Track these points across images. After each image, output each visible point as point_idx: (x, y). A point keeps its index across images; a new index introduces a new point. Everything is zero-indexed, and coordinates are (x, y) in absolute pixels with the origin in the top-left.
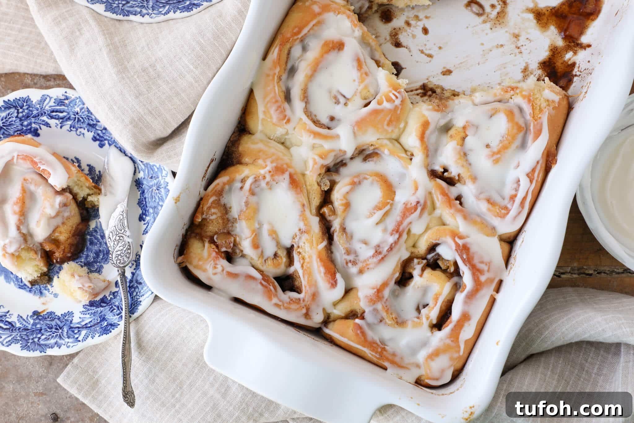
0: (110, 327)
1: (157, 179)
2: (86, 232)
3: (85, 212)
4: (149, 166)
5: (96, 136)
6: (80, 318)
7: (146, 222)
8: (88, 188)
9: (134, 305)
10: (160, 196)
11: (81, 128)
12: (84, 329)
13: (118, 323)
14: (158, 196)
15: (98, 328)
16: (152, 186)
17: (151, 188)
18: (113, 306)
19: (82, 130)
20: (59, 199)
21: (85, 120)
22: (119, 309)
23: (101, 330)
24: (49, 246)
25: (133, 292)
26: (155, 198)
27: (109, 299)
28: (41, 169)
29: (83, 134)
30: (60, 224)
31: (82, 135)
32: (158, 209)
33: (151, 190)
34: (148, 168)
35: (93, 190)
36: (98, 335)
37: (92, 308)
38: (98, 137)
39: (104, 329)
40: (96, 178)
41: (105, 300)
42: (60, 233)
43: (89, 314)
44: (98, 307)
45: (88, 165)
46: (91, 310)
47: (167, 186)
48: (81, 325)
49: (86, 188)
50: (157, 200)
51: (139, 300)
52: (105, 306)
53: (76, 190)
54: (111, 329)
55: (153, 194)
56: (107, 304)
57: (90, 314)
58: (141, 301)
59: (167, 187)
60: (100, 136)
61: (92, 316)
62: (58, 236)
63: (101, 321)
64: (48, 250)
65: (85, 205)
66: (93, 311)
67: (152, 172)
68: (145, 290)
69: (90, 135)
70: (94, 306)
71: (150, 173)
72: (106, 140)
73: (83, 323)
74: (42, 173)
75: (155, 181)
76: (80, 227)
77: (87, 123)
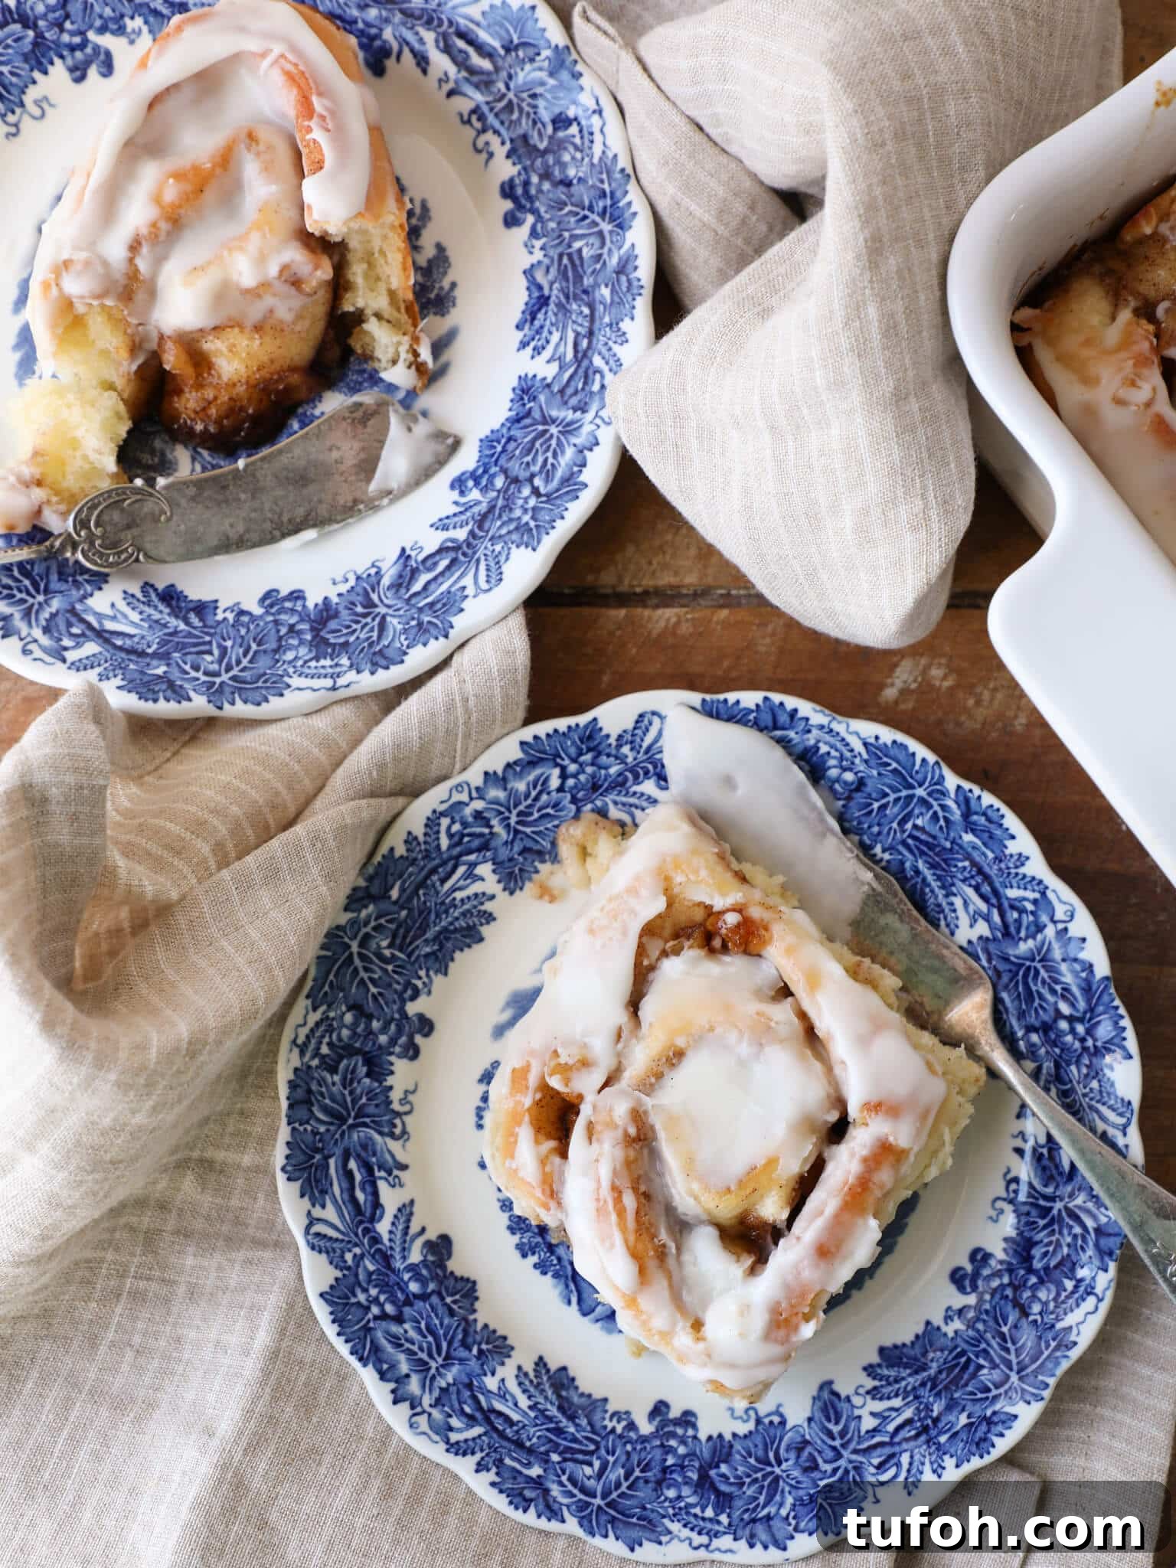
0: (164, 687)
1: (578, 413)
2: (300, 410)
3: (335, 353)
4: (585, 363)
5: (517, 181)
6: (113, 605)
7: (463, 500)
8: (392, 294)
9: (265, 682)
10: (551, 460)
11: (496, 132)
12: (100, 641)
13: (192, 694)
14: (546, 461)
15: (132, 666)
16: (554, 421)
17: (545, 422)
18: (214, 645)
19: (495, 141)
20: (295, 255)
21: (524, 121)
22: (220, 662)
23: (137, 676)
24: (177, 357)
25: (290, 648)
26: (534, 459)
27: (220, 617)
28: (308, 137)
29: (491, 155)
30: (249, 323)
31: (484, 156)
32: (519, 491)
33: (541, 428)
34: (579, 366)
35: (398, 310)
36: (118, 682)
37: (161, 607)
38: (519, 191)
39: (146, 679)
40: (432, 296)
41: (209, 611)
42: (232, 349)
43: (141, 613)
44: (177, 617)
45: (440, 248)
46: (156, 607)
47: (591, 450)
48: (100, 623)
49: (384, 292)
50: (536, 468)
51: (286, 679)
52: (195, 628)
53: (357, 273)
54: (161, 695)
55: (537, 445)
56: (205, 626)
57: (144, 616)
58: (289, 686)
59: (586, 452)
60: (526, 192)
61: (146, 625)
62: (218, 352)
63: (155, 655)
64: (167, 367)
65: (349, 334)
66: (156, 616)
67: (580, 386)
68: (323, 667)
69: (505, 169)
70: (169, 605)
71: (573, 383)
72: (534, 211)
73: (110, 625)
74: (304, 151)
75: (570, 415)
76: (295, 379)
77: (521, 131)
